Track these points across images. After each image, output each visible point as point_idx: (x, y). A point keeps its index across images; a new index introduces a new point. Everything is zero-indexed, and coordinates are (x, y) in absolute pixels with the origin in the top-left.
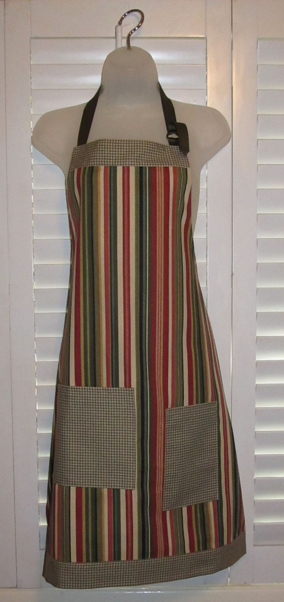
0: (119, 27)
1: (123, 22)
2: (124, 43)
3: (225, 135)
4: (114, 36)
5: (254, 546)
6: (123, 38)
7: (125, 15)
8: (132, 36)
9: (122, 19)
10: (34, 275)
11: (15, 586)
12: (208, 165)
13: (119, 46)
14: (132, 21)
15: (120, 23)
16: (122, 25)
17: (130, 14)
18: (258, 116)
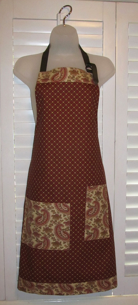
0: (59, 15)
1: (62, 12)
2: (62, 23)
3: (112, 71)
4: (56, 19)
5: (125, 276)
6: (61, 20)
7: (62, 8)
8: (66, 19)
9: (61, 10)
10: (14, 141)
11: (4, 299)
12: (103, 86)
13: (59, 24)
14: (65, 11)
15: (60, 12)
16: (61, 13)
17: (65, 8)
18: (128, 62)
